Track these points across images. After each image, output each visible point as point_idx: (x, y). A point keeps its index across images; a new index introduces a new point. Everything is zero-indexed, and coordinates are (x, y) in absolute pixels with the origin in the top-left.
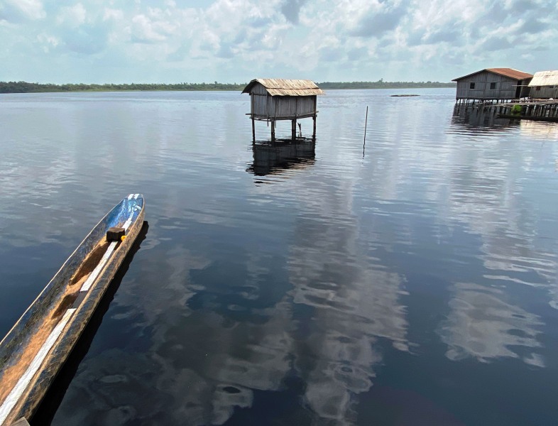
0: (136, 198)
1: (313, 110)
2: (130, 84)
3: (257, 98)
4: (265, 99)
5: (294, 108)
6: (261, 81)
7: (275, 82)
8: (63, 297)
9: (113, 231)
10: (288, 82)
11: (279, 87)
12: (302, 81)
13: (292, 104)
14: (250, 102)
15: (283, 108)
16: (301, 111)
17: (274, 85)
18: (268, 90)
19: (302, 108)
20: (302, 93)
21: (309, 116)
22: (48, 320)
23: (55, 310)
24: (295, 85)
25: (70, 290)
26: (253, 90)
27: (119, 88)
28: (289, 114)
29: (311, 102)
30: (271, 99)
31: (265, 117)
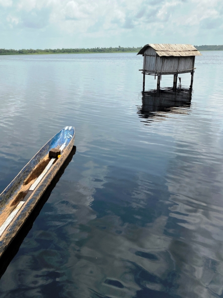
4: (154, 58)
5: (176, 65)
7: (163, 46)
9: (53, 151)
10: (173, 46)
12: (184, 45)
13: (175, 62)
14: (143, 61)
15: (168, 65)
16: (182, 68)
18: (157, 52)
19: (183, 65)
20: (184, 54)
21: (188, 72)
22: (8, 207)
23: (13, 200)
25: (23, 188)
26: (146, 52)
28: (172, 70)
29: (190, 61)
30: (159, 59)
31: (153, 72)
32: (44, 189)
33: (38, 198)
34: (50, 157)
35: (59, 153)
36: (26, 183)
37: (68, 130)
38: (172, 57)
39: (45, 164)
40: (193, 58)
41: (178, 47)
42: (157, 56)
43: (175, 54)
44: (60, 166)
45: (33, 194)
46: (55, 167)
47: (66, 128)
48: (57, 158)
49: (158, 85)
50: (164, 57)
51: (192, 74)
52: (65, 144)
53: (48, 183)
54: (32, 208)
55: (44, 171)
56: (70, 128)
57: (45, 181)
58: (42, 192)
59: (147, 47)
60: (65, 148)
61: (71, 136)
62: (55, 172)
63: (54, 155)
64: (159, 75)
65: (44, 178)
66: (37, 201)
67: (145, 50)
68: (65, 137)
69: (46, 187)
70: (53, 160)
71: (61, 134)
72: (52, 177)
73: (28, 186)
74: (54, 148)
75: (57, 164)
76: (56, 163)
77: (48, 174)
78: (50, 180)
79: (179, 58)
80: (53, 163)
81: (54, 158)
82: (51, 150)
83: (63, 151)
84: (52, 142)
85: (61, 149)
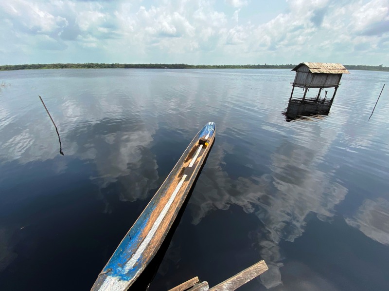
0: (212, 124)
1: (337, 82)
2: (223, 65)
3: (300, 74)
4: (306, 74)
5: (324, 81)
6: (307, 64)
7: (315, 64)
8: (182, 168)
9: (202, 139)
10: (324, 64)
11: (318, 67)
12: (334, 64)
13: (323, 78)
14: (295, 76)
15: (317, 81)
16: (328, 83)
17: (315, 66)
18: (310, 69)
19: (330, 81)
20: (333, 72)
21: (333, 86)
22: (176, 178)
23: (179, 173)
24: (328, 67)
25: (185, 165)
26: (299, 69)
27: (219, 67)
28: (320, 84)
29: (337, 78)
30: (310, 76)
31: (303, 85)
34: (200, 144)
35: (206, 141)
36: (186, 161)
38: (323, 74)
39: (197, 148)
40: (340, 75)
41: (328, 65)
42: (310, 72)
43: (325, 72)
44: (208, 151)
47: (210, 123)
48: (204, 145)
49: (305, 95)
50: (315, 74)
52: (208, 134)
59: (302, 65)
60: (209, 138)
61: (213, 129)
63: (202, 142)
64: (307, 87)
68: (209, 130)
71: (206, 128)
73: (187, 163)
74: (202, 137)
80: (202, 148)
82: (200, 139)
84: (201, 133)
85: (206, 138)
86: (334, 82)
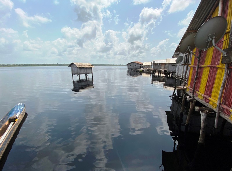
3: (73, 68)
4: (76, 68)
5: (86, 71)
6: (75, 63)
9: (11, 118)
10: (83, 64)
11: (80, 65)
12: (87, 64)
14: (71, 69)
15: (82, 71)
19: (88, 71)
20: (88, 67)
21: (90, 73)
26: (72, 66)
28: (84, 73)
29: (91, 69)
30: (78, 69)
31: (76, 73)
32: (10, 140)
33: (6, 146)
34: (10, 122)
35: (16, 118)
37: (20, 105)
38: (83, 68)
39: (7, 126)
40: (91, 68)
41: (85, 64)
42: (77, 67)
43: (84, 67)
44: (18, 125)
45: (1, 145)
46: (14, 126)
47: (19, 104)
48: (15, 121)
49: (79, 78)
50: (80, 68)
51: (92, 74)
52: (19, 112)
53: (12, 136)
54: (3, 153)
55: (7, 131)
56: (22, 104)
57: (9, 135)
58: (8, 142)
59: (72, 64)
60: (19, 115)
61: (23, 108)
62: (15, 129)
63: (13, 120)
64: (79, 74)
65: (8, 134)
66: (5, 148)
67: (71, 65)
68: (19, 109)
69: (10, 139)
70: (12, 123)
71: (16, 108)
72: (14, 132)
74: (12, 116)
75: (16, 124)
76: (14, 124)
77: (10, 131)
78: (12, 134)
79: (86, 68)
80: (13, 125)
81: (12, 122)
82: (9, 118)
83: (18, 117)
84: (10, 113)
85: (17, 116)
86: (90, 71)
